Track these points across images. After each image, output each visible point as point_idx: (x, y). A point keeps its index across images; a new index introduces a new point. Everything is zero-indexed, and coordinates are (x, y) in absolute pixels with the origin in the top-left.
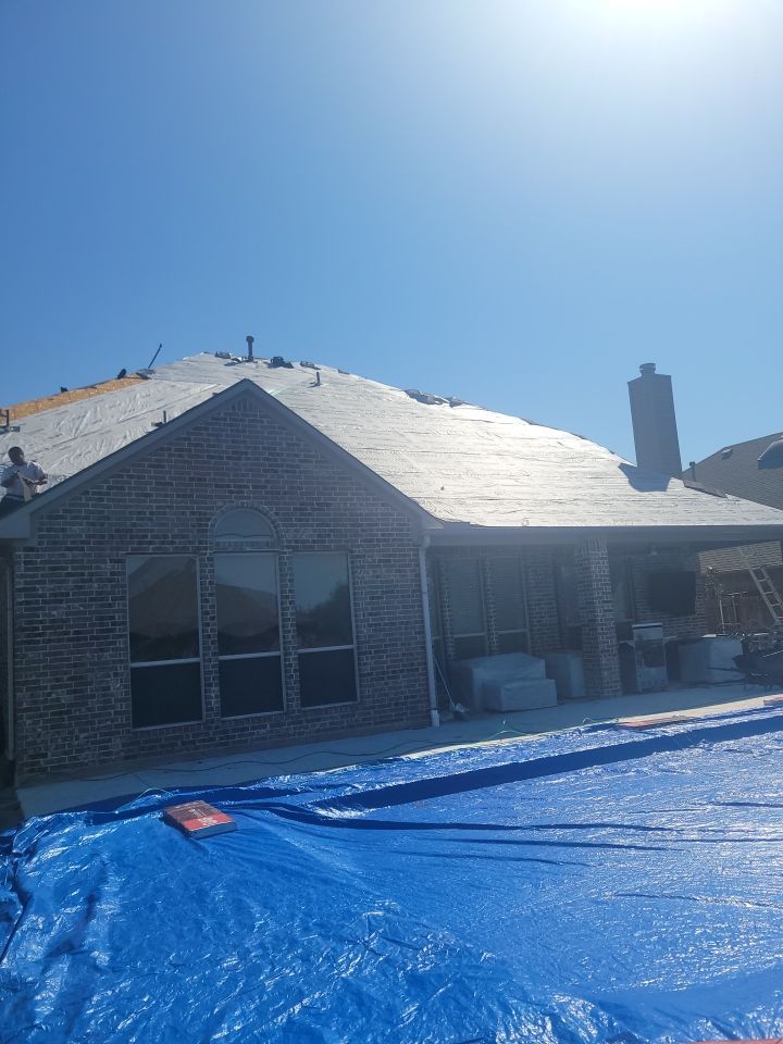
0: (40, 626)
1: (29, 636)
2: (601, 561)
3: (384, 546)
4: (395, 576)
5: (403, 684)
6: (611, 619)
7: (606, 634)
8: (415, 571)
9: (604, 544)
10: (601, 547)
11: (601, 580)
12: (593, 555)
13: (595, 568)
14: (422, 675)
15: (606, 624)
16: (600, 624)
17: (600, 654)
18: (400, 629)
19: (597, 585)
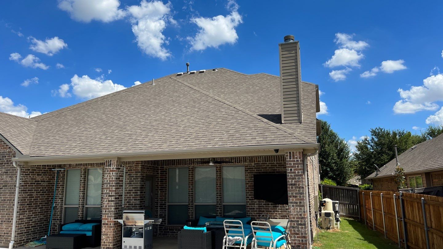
2: (111, 173)
3: (7, 166)
4: (8, 179)
5: (4, 227)
6: (113, 206)
7: (108, 214)
8: (16, 177)
9: (115, 162)
10: (113, 164)
11: (110, 183)
12: (107, 169)
13: (107, 176)
14: (12, 224)
15: (108, 209)
16: (104, 209)
17: (102, 225)
18: (7, 202)
19: (107, 186)
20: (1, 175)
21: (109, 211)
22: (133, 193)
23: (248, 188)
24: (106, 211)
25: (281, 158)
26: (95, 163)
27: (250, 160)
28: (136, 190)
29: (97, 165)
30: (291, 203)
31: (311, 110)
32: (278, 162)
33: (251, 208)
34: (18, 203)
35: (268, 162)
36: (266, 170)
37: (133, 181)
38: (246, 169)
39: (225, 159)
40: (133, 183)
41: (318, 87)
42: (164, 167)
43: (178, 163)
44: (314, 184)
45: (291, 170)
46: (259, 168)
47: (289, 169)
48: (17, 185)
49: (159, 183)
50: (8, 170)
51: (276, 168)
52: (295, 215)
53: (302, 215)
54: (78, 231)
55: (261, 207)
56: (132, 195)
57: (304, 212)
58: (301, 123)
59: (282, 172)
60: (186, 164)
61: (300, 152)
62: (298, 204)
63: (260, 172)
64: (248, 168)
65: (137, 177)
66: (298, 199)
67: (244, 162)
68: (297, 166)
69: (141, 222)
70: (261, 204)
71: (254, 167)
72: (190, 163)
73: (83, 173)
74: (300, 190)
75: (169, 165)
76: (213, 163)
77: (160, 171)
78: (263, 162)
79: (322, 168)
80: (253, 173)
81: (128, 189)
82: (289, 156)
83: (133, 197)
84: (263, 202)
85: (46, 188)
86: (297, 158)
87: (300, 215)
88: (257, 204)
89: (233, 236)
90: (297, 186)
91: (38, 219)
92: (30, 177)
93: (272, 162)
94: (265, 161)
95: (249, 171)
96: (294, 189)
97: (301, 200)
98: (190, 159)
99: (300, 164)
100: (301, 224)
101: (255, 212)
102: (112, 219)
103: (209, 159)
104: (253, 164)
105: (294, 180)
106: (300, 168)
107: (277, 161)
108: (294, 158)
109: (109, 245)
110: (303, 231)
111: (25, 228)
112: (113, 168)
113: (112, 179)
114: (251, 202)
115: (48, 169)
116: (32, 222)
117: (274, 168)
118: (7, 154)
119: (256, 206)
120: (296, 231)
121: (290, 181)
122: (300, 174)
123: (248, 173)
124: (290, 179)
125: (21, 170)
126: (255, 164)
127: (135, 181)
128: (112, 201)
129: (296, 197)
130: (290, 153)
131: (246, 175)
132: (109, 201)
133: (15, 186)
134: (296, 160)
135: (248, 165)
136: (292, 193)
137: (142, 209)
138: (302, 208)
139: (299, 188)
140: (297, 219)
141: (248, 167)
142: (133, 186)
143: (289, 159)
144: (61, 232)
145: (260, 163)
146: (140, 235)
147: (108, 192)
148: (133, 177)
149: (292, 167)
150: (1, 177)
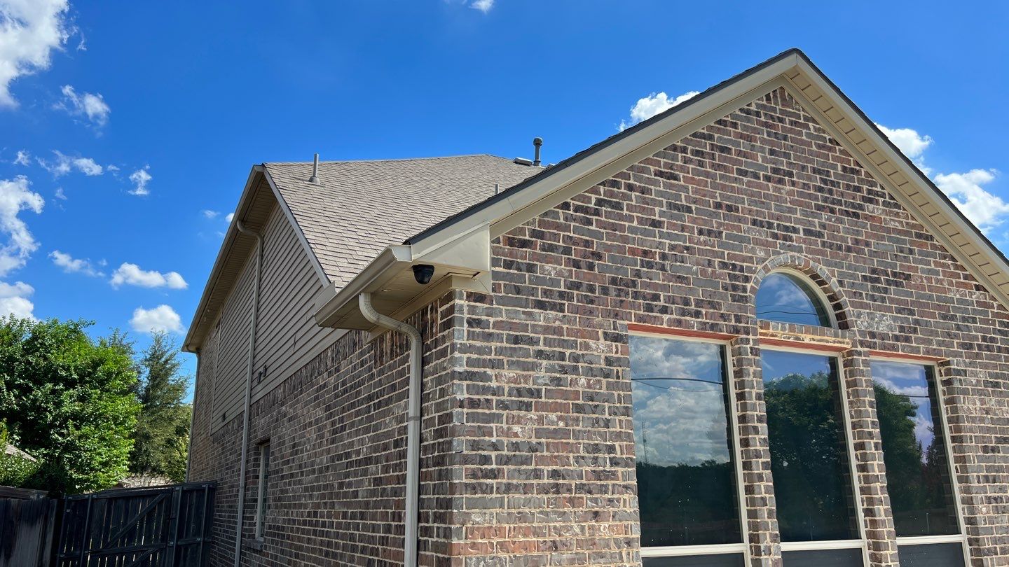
0: (493, 454)
1: (474, 475)
20: (980, 393)
150: (983, 402)
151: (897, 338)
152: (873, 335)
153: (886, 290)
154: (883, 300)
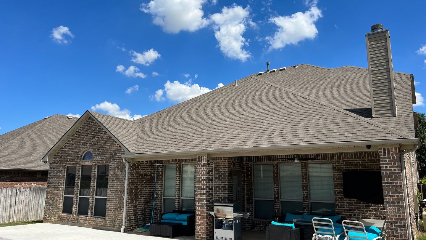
2: (202, 168)
3: (118, 161)
4: (119, 173)
5: (117, 214)
6: (205, 199)
7: (201, 206)
8: (125, 171)
9: (205, 158)
10: (204, 160)
11: (201, 178)
12: (199, 164)
13: (199, 171)
14: (123, 211)
15: (201, 201)
16: (198, 201)
17: (196, 216)
18: (119, 193)
19: (199, 180)
20: (114, 169)
21: (202, 204)
22: (222, 187)
23: (336, 186)
24: (199, 203)
25: (373, 154)
26: (188, 158)
27: (338, 157)
28: (224, 185)
29: (190, 161)
30: (388, 202)
31: (407, 102)
32: (370, 159)
33: (341, 206)
34: (127, 193)
35: (358, 158)
36: (356, 167)
37: (221, 176)
38: (333, 166)
39: (310, 156)
40: (222, 178)
41: (413, 77)
42: (249, 163)
43: (262, 159)
44: (413, 182)
45: (386, 167)
46: (348, 165)
47: (384, 166)
48: (126, 178)
49: (245, 178)
50: (119, 165)
51: (368, 165)
52: (393, 216)
53: (402, 216)
54: (176, 220)
55: (351, 205)
56: (221, 189)
57: (404, 213)
58: (395, 116)
59: (375, 169)
60: (270, 161)
61: (395, 149)
62: (396, 204)
63: (349, 170)
64: (336, 166)
65: (224, 172)
66: (396, 199)
67: (331, 159)
68: (392, 163)
69: (231, 215)
70: (352, 203)
71: (342, 164)
72: (274, 160)
73: (178, 168)
74: (398, 189)
75: (254, 161)
76: (298, 160)
77: (245, 167)
78: (352, 158)
79: (420, 165)
80: (342, 170)
81: (217, 183)
82: (384, 152)
83: (222, 191)
84: (354, 201)
85: (148, 181)
86: (392, 154)
87: (398, 216)
88: (346, 203)
89: (323, 235)
90: (394, 184)
91: (142, 208)
92: (136, 171)
93: (363, 159)
94: (355, 158)
95: (337, 169)
96: (390, 187)
97: (399, 199)
98: (274, 156)
99: (397, 161)
100: (400, 226)
101: (346, 211)
102: (205, 211)
103: (294, 155)
104: (341, 161)
105: (390, 178)
106: (396, 165)
107: (368, 158)
108: (389, 154)
109: (203, 235)
110: (403, 233)
111: (133, 215)
112: (204, 164)
113: (204, 173)
114: (340, 200)
115: (150, 164)
116: (138, 211)
117: (366, 165)
118: (118, 152)
119: (346, 204)
120: (394, 233)
121: (385, 179)
122: (397, 171)
123: (336, 170)
124: (385, 177)
125: (129, 165)
126: (343, 161)
127: (224, 176)
128: (204, 194)
129: (393, 196)
130: (384, 149)
131: (333, 172)
132: (201, 194)
133: (125, 179)
134: (391, 156)
135: (336, 162)
136: (388, 193)
137: (231, 203)
138: (401, 208)
139: (397, 187)
140: (394, 220)
141: (335, 163)
142: (221, 180)
143: (383, 156)
144: (162, 221)
145: (349, 160)
146: (230, 228)
147: (200, 185)
148: (221, 172)
149: (388, 164)
150: (114, 171)
151: (100, 160)
152: (96, 161)
153: (100, 151)
154: (100, 153)
